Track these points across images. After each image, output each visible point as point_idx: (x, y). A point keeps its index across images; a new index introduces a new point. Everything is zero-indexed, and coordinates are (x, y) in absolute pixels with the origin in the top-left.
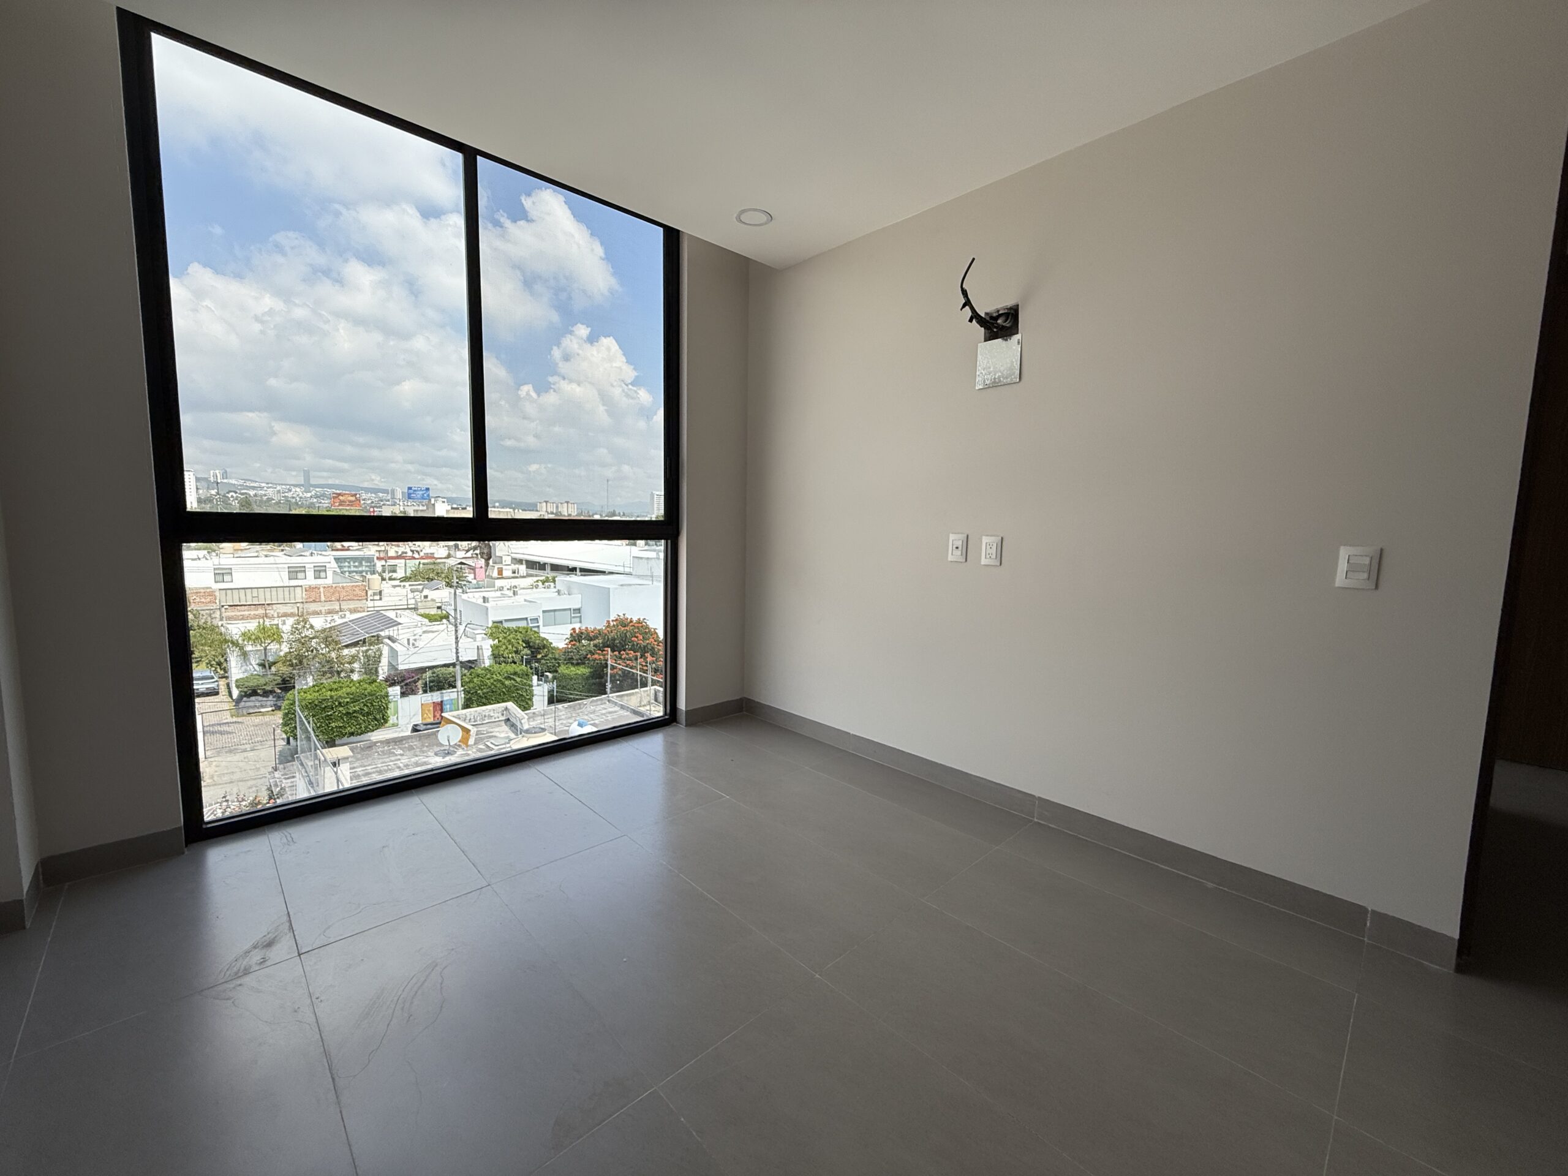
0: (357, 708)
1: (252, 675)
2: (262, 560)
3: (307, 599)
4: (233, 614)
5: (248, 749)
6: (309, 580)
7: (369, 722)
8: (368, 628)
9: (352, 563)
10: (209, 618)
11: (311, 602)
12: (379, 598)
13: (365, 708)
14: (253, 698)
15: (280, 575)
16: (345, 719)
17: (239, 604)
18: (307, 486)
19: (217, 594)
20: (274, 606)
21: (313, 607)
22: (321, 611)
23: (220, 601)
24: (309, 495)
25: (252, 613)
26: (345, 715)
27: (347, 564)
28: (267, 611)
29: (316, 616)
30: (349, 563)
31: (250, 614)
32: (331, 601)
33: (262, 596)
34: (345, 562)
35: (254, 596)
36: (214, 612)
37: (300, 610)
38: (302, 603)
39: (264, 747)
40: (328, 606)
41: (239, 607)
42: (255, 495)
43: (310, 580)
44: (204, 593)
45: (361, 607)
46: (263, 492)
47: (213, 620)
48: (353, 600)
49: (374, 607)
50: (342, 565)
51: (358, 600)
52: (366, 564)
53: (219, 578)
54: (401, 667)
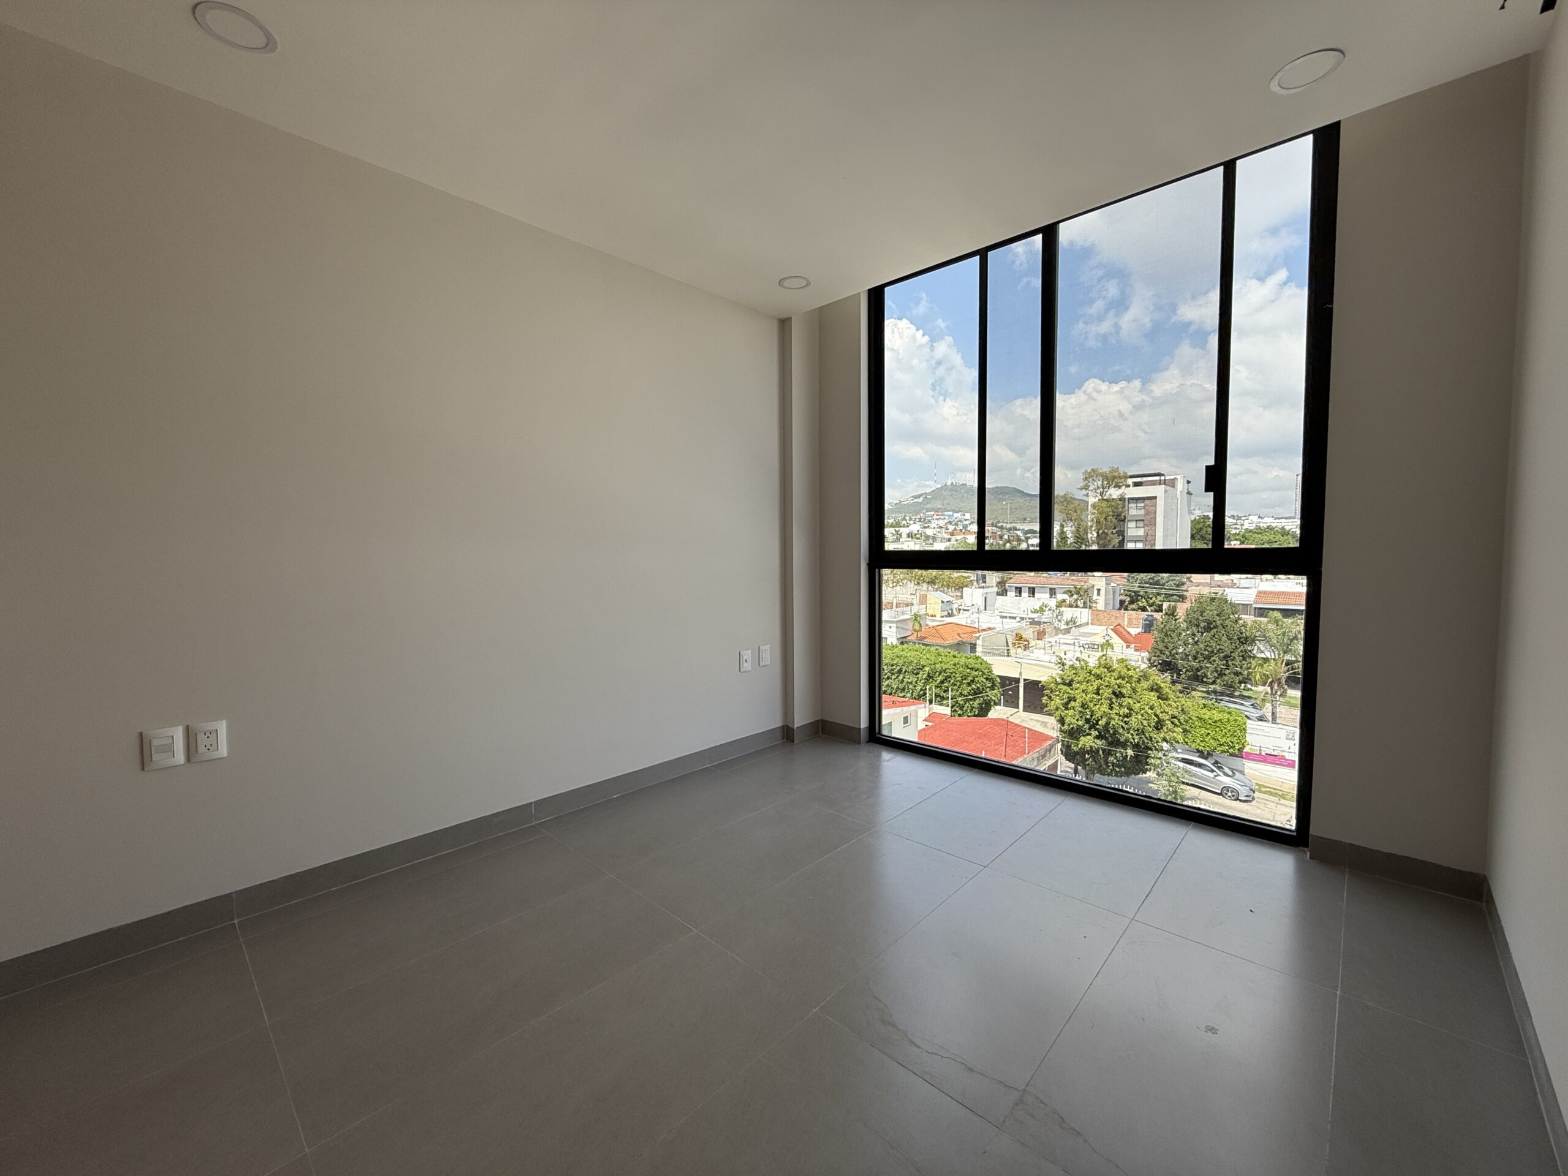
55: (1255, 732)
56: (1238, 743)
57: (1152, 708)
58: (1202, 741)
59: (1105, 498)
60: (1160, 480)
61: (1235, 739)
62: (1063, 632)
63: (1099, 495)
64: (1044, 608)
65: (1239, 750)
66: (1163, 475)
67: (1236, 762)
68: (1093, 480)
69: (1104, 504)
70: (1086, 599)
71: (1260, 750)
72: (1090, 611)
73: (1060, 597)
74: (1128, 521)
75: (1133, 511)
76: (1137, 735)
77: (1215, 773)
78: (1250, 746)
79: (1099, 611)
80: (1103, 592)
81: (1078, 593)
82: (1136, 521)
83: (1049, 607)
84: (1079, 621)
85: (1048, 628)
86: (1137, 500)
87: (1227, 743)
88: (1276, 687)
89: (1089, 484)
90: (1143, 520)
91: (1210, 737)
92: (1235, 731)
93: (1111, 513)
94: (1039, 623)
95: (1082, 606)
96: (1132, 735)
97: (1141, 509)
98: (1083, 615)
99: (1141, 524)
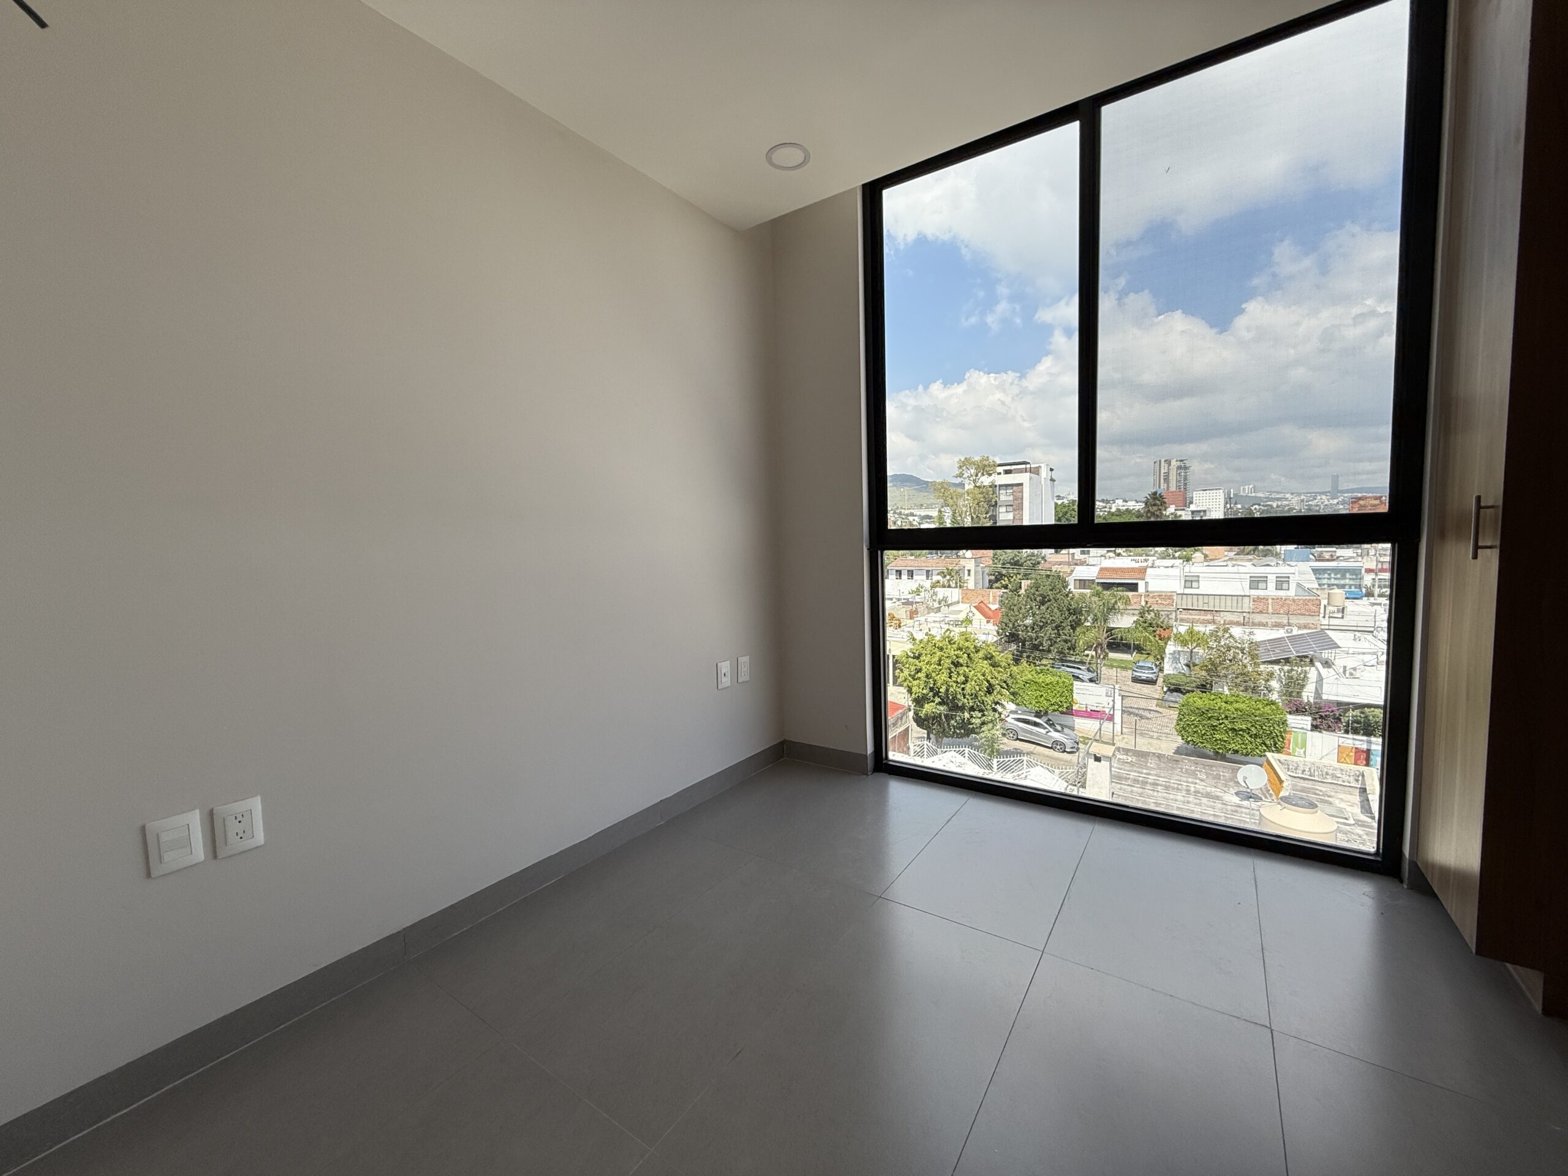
0: (1244, 727)
1: (1180, 672)
2: (1230, 569)
3: (1253, 609)
4: (1186, 617)
5: (1155, 737)
6: (1269, 591)
7: (1257, 745)
8: (1300, 646)
9: (1333, 576)
10: (1167, 618)
11: (1258, 613)
12: (1341, 616)
13: (1253, 729)
14: (1175, 694)
15: (1242, 585)
16: (1230, 735)
17: (1191, 608)
18: (1334, 493)
19: (1175, 598)
20: (1222, 613)
21: (1258, 618)
22: (1267, 623)
23: (1176, 605)
24: (1335, 501)
25: (1202, 617)
26: (1231, 730)
27: (1326, 576)
28: (1215, 618)
29: (1261, 627)
30: (1329, 574)
31: (1199, 619)
32: (1279, 614)
33: (1211, 604)
34: (1324, 574)
35: (1205, 602)
36: (1171, 614)
37: (1246, 620)
38: (1249, 612)
39: (1168, 739)
40: (1275, 619)
41: (1191, 611)
42: (1278, 506)
43: (1271, 591)
44: (1165, 596)
45: (1313, 624)
46: (1287, 503)
47: (1170, 620)
48: (1304, 615)
49: (1329, 625)
50: (1320, 577)
51: (1310, 615)
52: (1351, 577)
53: (1188, 584)
54: (1325, 697)
55: (1082, 692)
56: (1066, 702)
57: (984, 675)
58: (1037, 702)
59: (977, 485)
60: (1026, 468)
61: (1063, 699)
62: (935, 610)
63: (972, 482)
64: (921, 589)
65: (1067, 708)
66: (1029, 463)
67: (1067, 720)
68: (967, 468)
69: (977, 491)
70: (957, 579)
71: (1086, 707)
72: (960, 591)
73: (936, 578)
74: (1000, 506)
75: (1004, 497)
76: (972, 699)
77: (1047, 730)
78: (1078, 705)
79: (970, 590)
80: (972, 573)
81: (950, 574)
82: (1006, 506)
83: (924, 588)
84: (950, 599)
85: (920, 608)
86: (1007, 486)
87: (1057, 703)
88: (1099, 651)
89: (963, 472)
90: (1012, 505)
91: (1043, 698)
92: (1064, 692)
93: (982, 499)
94: (912, 604)
95: (954, 585)
96: (968, 699)
97: (1010, 495)
98: (954, 594)
99: (1010, 509)
